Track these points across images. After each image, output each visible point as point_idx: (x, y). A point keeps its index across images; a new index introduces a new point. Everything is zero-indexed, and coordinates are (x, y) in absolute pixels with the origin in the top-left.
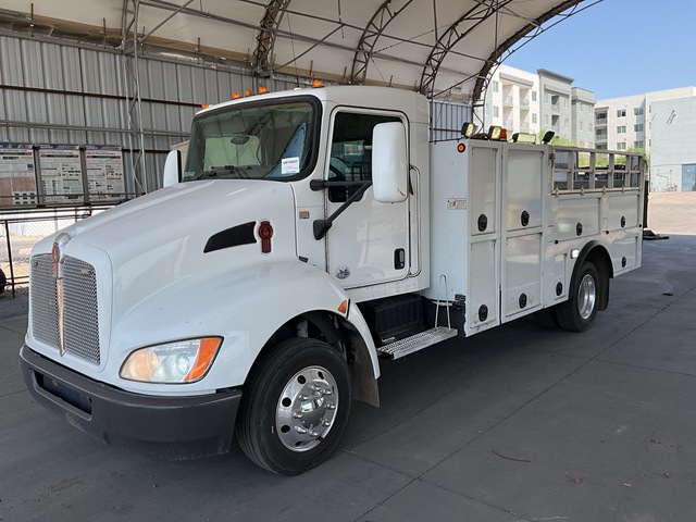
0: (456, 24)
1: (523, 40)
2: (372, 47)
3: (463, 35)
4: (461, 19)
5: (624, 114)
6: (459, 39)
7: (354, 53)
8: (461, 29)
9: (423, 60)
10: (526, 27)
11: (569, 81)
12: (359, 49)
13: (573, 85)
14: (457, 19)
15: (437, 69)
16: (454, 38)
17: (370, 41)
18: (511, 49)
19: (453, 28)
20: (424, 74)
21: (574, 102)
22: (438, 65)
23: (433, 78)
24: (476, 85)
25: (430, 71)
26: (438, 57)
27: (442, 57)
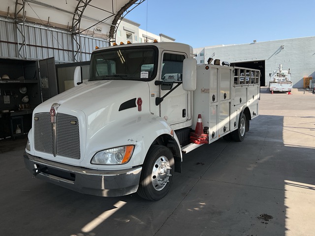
1: (134, 5)
15: (81, 16)
18: (128, 10)
22: (82, 14)
23: (79, 22)
24: (111, 30)
25: (77, 17)
26: (81, 9)
27: (84, 9)
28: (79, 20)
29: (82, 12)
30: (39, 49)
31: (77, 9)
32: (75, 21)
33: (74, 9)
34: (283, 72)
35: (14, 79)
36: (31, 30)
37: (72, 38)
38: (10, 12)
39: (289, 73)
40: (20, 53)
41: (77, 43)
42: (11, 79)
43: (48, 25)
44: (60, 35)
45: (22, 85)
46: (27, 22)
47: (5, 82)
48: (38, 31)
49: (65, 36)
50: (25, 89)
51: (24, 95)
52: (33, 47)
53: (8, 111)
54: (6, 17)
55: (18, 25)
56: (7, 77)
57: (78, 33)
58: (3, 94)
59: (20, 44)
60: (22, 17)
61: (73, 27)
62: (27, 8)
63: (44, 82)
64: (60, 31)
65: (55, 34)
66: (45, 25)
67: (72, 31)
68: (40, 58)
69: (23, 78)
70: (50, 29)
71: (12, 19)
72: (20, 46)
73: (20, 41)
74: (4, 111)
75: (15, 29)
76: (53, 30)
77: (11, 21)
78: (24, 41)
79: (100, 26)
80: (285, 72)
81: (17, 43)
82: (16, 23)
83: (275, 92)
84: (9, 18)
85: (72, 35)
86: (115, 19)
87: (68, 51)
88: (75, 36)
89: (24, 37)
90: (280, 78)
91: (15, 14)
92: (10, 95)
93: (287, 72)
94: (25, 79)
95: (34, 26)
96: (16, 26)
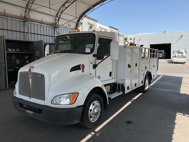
0: (65, 4)
2: (31, 7)
3: (67, 8)
4: (66, 2)
5: (131, 39)
6: (66, 9)
7: (25, 9)
8: (66, 5)
9: (55, 15)
10: (90, 8)
11: (118, 30)
12: (27, 8)
13: (118, 31)
14: (65, 2)
15: (59, 18)
16: (64, 8)
17: (30, 5)
19: (64, 5)
20: (56, 19)
21: (118, 35)
22: (60, 17)
23: (58, 21)
24: (76, 25)
25: (57, 19)
26: (60, 14)
27: (61, 14)
28: (58, 20)
29: (60, 16)
30: (36, 35)
31: (57, 14)
32: (56, 20)
33: (56, 14)
34: (181, 51)
35: (22, 51)
36: (32, 25)
37: (55, 30)
38: (22, 16)
39: (185, 51)
40: (26, 37)
41: (57, 32)
42: (20, 51)
43: (42, 22)
44: (48, 28)
45: (26, 54)
46: (30, 21)
47: (17, 52)
48: (36, 26)
49: (50, 28)
50: (27, 56)
51: (27, 60)
52: (33, 34)
53: (18, 68)
54: (20, 19)
55: (26, 23)
56: (18, 50)
57: (58, 27)
58: (16, 59)
59: (26, 32)
60: (28, 19)
61: (55, 24)
62: (31, 14)
63: (38, 53)
64: (48, 26)
65: (45, 27)
66: (40, 23)
67: (55, 26)
68: (36, 40)
69: (26, 50)
70: (43, 25)
71: (23, 19)
72: (26, 33)
73: (26, 31)
74: (16, 68)
75: (24, 24)
76: (44, 25)
77: (22, 20)
78: (28, 31)
79: (70, 23)
80: (183, 51)
81: (25, 32)
82: (25, 22)
83: (175, 63)
84: (21, 19)
85: (55, 28)
86: (79, 19)
87: (52, 36)
88: (56, 29)
89: (28, 29)
90: (178, 55)
91: (24, 17)
92: (20, 59)
93: (184, 51)
94: (28, 51)
95: (34, 23)
96: (25, 23)
